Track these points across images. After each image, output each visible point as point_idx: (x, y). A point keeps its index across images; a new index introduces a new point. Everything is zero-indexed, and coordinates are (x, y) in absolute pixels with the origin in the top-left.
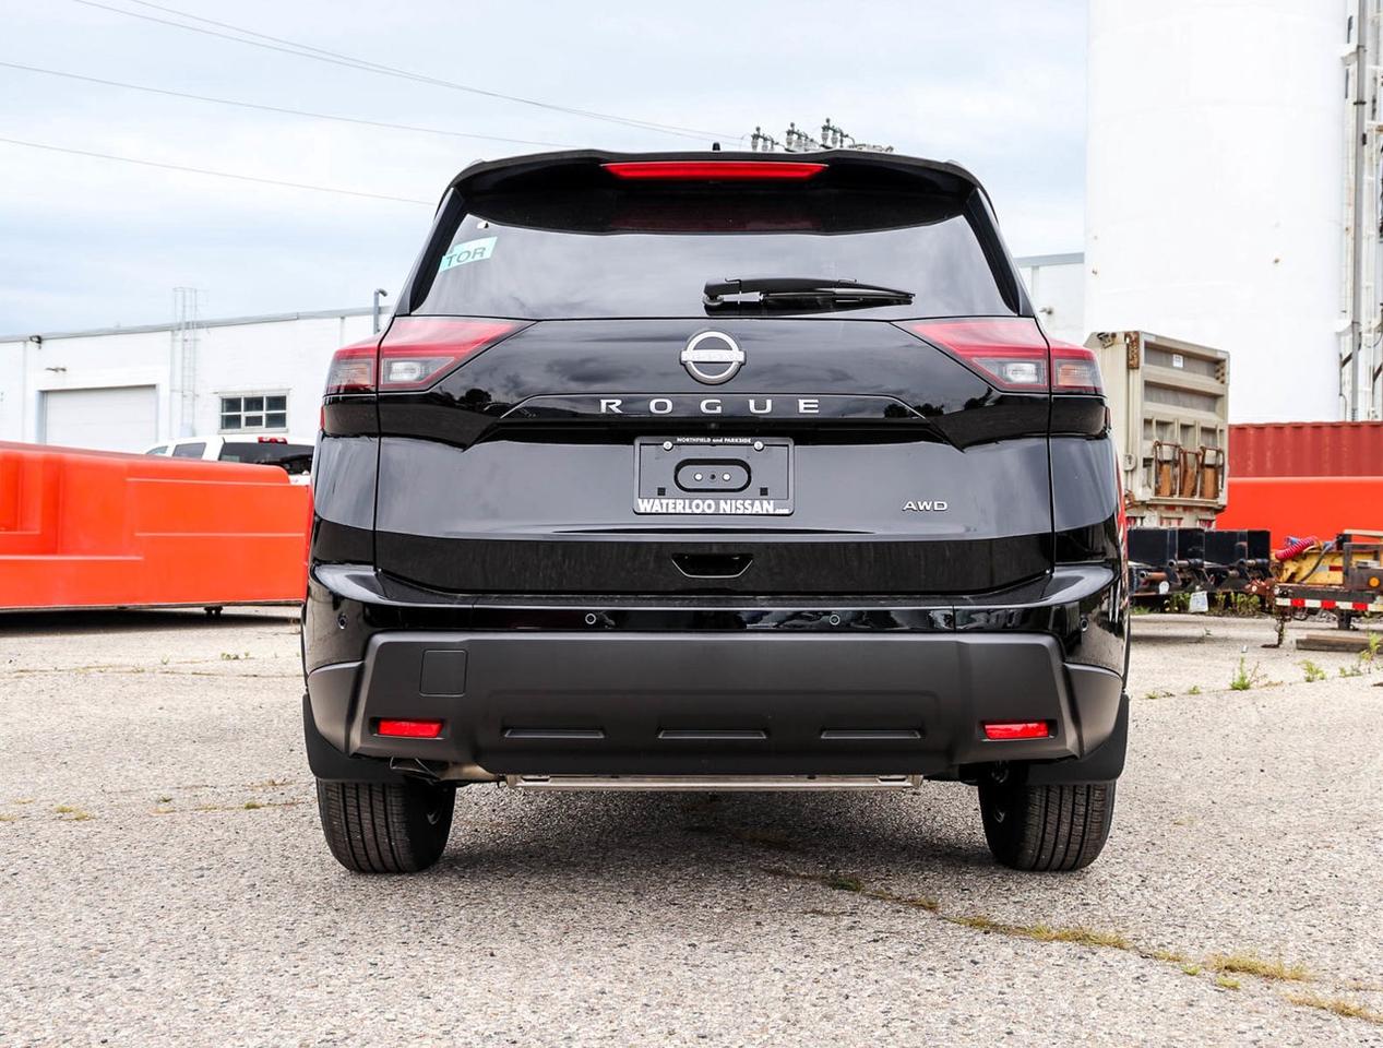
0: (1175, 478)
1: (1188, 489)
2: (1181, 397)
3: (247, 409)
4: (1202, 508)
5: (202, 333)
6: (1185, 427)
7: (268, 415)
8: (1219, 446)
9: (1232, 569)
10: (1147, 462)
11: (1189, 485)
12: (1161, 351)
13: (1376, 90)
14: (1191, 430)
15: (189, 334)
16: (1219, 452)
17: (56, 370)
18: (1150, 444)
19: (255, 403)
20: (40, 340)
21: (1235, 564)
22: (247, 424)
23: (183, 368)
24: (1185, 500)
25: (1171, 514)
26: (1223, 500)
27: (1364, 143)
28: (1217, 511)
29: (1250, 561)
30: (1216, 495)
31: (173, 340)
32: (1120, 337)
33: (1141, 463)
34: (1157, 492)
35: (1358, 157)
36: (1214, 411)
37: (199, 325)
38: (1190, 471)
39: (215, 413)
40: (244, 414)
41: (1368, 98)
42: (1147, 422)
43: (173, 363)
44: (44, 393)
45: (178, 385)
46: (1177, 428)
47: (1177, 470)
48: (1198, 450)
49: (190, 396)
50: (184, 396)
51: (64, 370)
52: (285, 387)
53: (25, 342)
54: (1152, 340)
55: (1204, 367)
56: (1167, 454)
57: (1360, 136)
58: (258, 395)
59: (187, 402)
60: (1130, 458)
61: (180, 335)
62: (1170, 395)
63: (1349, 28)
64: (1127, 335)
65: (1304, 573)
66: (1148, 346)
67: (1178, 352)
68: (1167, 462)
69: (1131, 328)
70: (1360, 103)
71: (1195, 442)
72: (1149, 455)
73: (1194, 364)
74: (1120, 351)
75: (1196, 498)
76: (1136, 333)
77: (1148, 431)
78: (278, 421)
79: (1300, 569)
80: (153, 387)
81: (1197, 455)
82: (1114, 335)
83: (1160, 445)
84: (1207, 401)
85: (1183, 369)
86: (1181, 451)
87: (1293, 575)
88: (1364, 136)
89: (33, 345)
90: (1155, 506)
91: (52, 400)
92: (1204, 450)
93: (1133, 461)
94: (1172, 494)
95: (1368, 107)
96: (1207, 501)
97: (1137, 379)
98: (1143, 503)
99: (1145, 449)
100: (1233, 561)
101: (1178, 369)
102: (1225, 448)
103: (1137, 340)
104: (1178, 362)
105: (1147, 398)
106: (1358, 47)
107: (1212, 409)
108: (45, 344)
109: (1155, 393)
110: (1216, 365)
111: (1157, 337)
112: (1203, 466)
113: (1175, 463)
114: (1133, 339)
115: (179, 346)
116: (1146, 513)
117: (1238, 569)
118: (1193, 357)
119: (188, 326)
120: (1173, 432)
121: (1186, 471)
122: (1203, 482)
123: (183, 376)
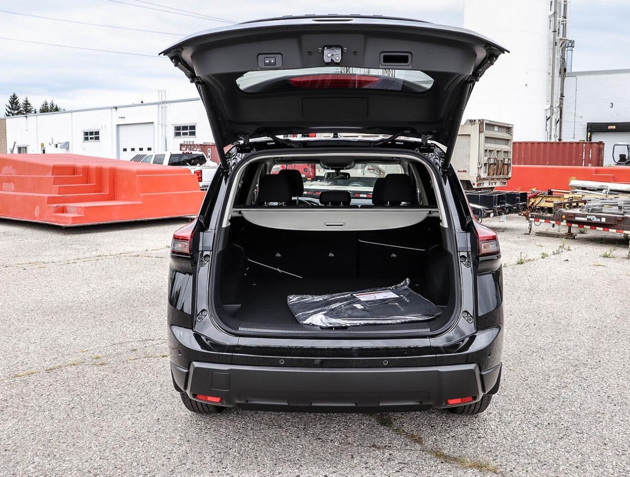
0: (494, 169)
1: (498, 173)
2: (497, 141)
3: (183, 130)
4: (503, 179)
5: (168, 105)
6: (498, 151)
7: (189, 132)
8: (509, 157)
9: (514, 206)
10: (485, 164)
11: (499, 171)
12: (491, 125)
13: (559, 26)
14: (500, 152)
15: (164, 105)
16: (509, 159)
17: (122, 118)
18: (486, 158)
19: (185, 128)
20: (116, 108)
21: (516, 205)
22: (183, 135)
23: (162, 117)
24: (498, 177)
25: (493, 181)
26: (510, 175)
27: (556, 45)
28: (508, 179)
29: (521, 204)
30: (508, 174)
31: (159, 108)
32: (477, 121)
33: (483, 165)
34: (489, 175)
35: (554, 49)
36: (507, 145)
37: (167, 102)
38: (499, 166)
39: (172, 131)
40: (182, 132)
41: (557, 30)
42: (486, 151)
43: (158, 116)
44: (118, 125)
45: (160, 123)
46: (495, 152)
47: (495, 167)
48: (502, 159)
49: (164, 125)
50: (162, 126)
51: (124, 118)
52: (195, 122)
53: (112, 109)
54: (488, 122)
55: (505, 130)
56: (492, 161)
57: (555, 43)
58: (186, 125)
59: (164, 128)
60: (480, 163)
61: (160, 106)
62: (493, 140)
63: (551, 5)
64: (479, 121)
65: (537, 202)
66: (486, 124)
67: (497, 126)
68: (492, 164)
69: (481, 118)
70: (555, 31)
71: (501, 157)
72: (486, 162)
73: (501, 129)
74: (477, 126)
75: (501, 176)
76: (483, 120)
77: (486, 154)
78: (193, 134)
79: (535, 201)
80: (153, 123)
81: (502, 161)
82: (475, 121)
83: (490, 158)
84: (506, 142)
85: (498, 131)
86: (497, 160)
87: (533, 203)
88: (556, 43)
89: (114, 110)
90: (488, 179)
91: (121, 128)
92: (504, 159)
93: (481, 164)
94: (493, 175)
95: (557, 33)
96: (505, 176)
97: (483, 136)
98: (484, 178)
99: (485, 160)
100: (515, 203)
101: (496, 131)
102: (511, 158)
103: (483, 123)
104: (496, 129)
105: (486, 142)
106: (555, 12)
107: (507, 144)
108: (118, 109)
109: (488, 140)
110: (508, 129)
111: (489, 121)
112: (504, 164)
113: (495, 164)
114: (481, 122)
115: (160, 109)
116: (485, 182)
117: (517, 206)
118: (501, 127)
119: (163, 102)
120: (494, 154)
121: (498, 167)
122: (504, 170)
123: (162, 120)
